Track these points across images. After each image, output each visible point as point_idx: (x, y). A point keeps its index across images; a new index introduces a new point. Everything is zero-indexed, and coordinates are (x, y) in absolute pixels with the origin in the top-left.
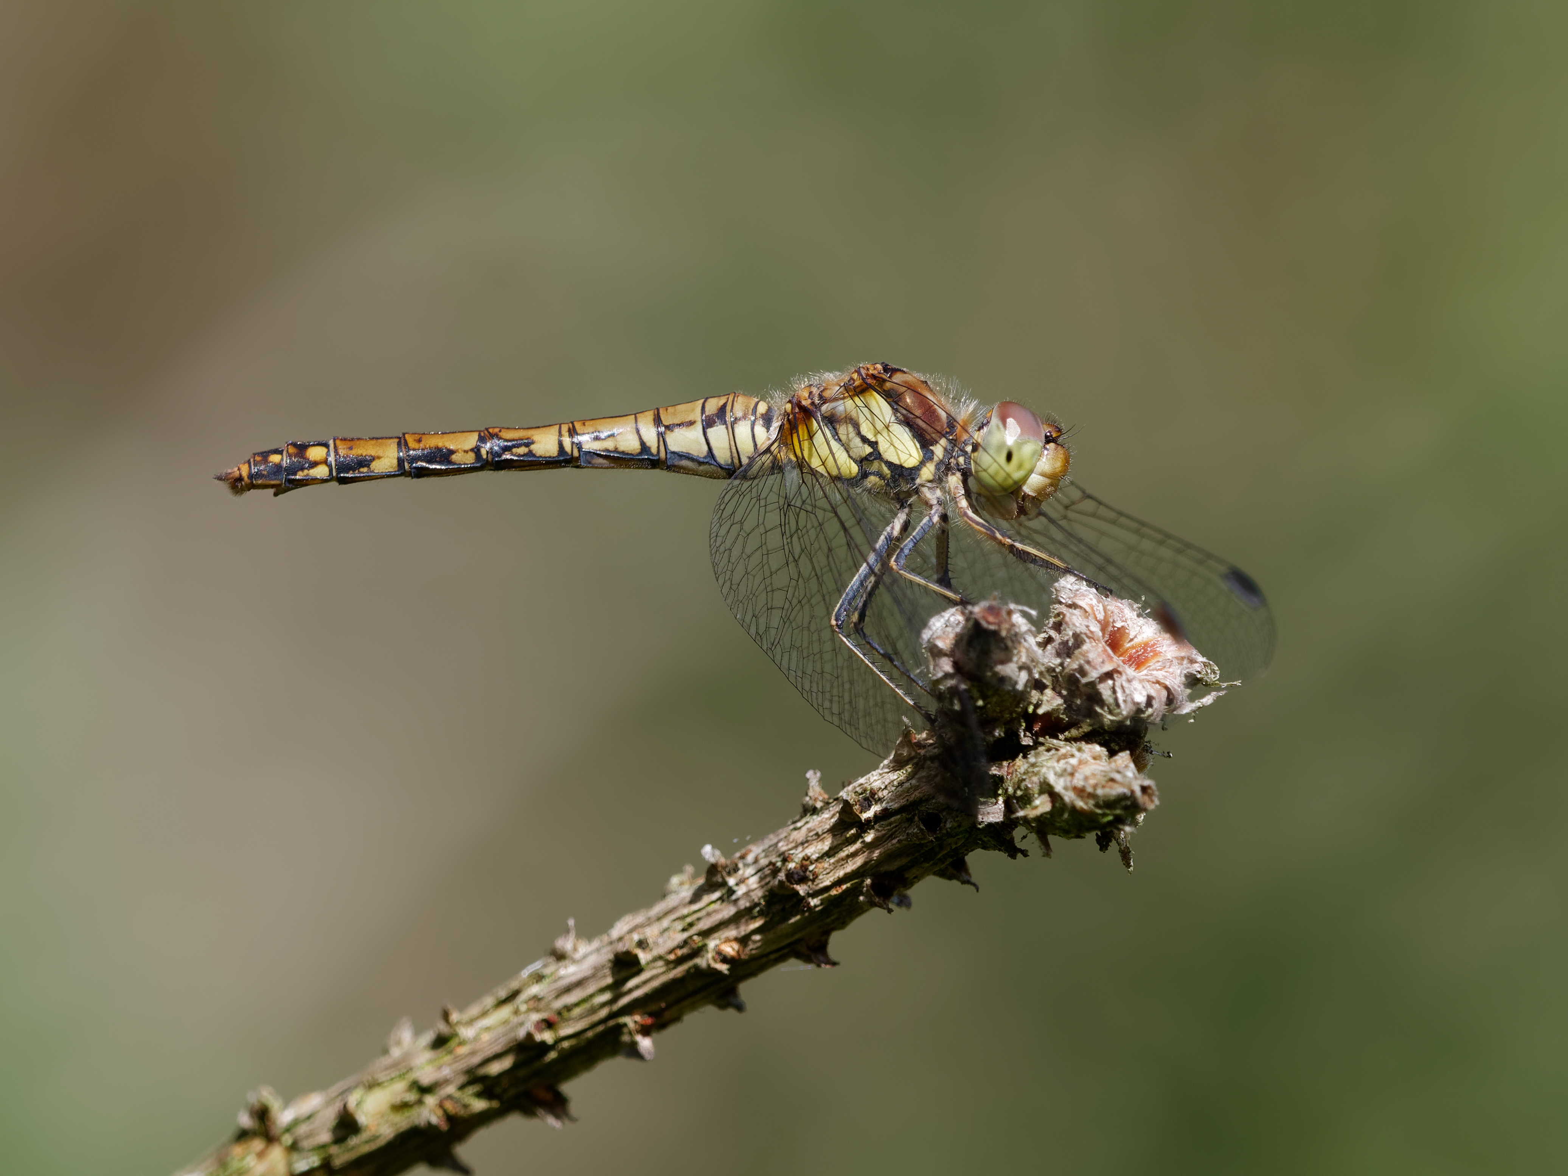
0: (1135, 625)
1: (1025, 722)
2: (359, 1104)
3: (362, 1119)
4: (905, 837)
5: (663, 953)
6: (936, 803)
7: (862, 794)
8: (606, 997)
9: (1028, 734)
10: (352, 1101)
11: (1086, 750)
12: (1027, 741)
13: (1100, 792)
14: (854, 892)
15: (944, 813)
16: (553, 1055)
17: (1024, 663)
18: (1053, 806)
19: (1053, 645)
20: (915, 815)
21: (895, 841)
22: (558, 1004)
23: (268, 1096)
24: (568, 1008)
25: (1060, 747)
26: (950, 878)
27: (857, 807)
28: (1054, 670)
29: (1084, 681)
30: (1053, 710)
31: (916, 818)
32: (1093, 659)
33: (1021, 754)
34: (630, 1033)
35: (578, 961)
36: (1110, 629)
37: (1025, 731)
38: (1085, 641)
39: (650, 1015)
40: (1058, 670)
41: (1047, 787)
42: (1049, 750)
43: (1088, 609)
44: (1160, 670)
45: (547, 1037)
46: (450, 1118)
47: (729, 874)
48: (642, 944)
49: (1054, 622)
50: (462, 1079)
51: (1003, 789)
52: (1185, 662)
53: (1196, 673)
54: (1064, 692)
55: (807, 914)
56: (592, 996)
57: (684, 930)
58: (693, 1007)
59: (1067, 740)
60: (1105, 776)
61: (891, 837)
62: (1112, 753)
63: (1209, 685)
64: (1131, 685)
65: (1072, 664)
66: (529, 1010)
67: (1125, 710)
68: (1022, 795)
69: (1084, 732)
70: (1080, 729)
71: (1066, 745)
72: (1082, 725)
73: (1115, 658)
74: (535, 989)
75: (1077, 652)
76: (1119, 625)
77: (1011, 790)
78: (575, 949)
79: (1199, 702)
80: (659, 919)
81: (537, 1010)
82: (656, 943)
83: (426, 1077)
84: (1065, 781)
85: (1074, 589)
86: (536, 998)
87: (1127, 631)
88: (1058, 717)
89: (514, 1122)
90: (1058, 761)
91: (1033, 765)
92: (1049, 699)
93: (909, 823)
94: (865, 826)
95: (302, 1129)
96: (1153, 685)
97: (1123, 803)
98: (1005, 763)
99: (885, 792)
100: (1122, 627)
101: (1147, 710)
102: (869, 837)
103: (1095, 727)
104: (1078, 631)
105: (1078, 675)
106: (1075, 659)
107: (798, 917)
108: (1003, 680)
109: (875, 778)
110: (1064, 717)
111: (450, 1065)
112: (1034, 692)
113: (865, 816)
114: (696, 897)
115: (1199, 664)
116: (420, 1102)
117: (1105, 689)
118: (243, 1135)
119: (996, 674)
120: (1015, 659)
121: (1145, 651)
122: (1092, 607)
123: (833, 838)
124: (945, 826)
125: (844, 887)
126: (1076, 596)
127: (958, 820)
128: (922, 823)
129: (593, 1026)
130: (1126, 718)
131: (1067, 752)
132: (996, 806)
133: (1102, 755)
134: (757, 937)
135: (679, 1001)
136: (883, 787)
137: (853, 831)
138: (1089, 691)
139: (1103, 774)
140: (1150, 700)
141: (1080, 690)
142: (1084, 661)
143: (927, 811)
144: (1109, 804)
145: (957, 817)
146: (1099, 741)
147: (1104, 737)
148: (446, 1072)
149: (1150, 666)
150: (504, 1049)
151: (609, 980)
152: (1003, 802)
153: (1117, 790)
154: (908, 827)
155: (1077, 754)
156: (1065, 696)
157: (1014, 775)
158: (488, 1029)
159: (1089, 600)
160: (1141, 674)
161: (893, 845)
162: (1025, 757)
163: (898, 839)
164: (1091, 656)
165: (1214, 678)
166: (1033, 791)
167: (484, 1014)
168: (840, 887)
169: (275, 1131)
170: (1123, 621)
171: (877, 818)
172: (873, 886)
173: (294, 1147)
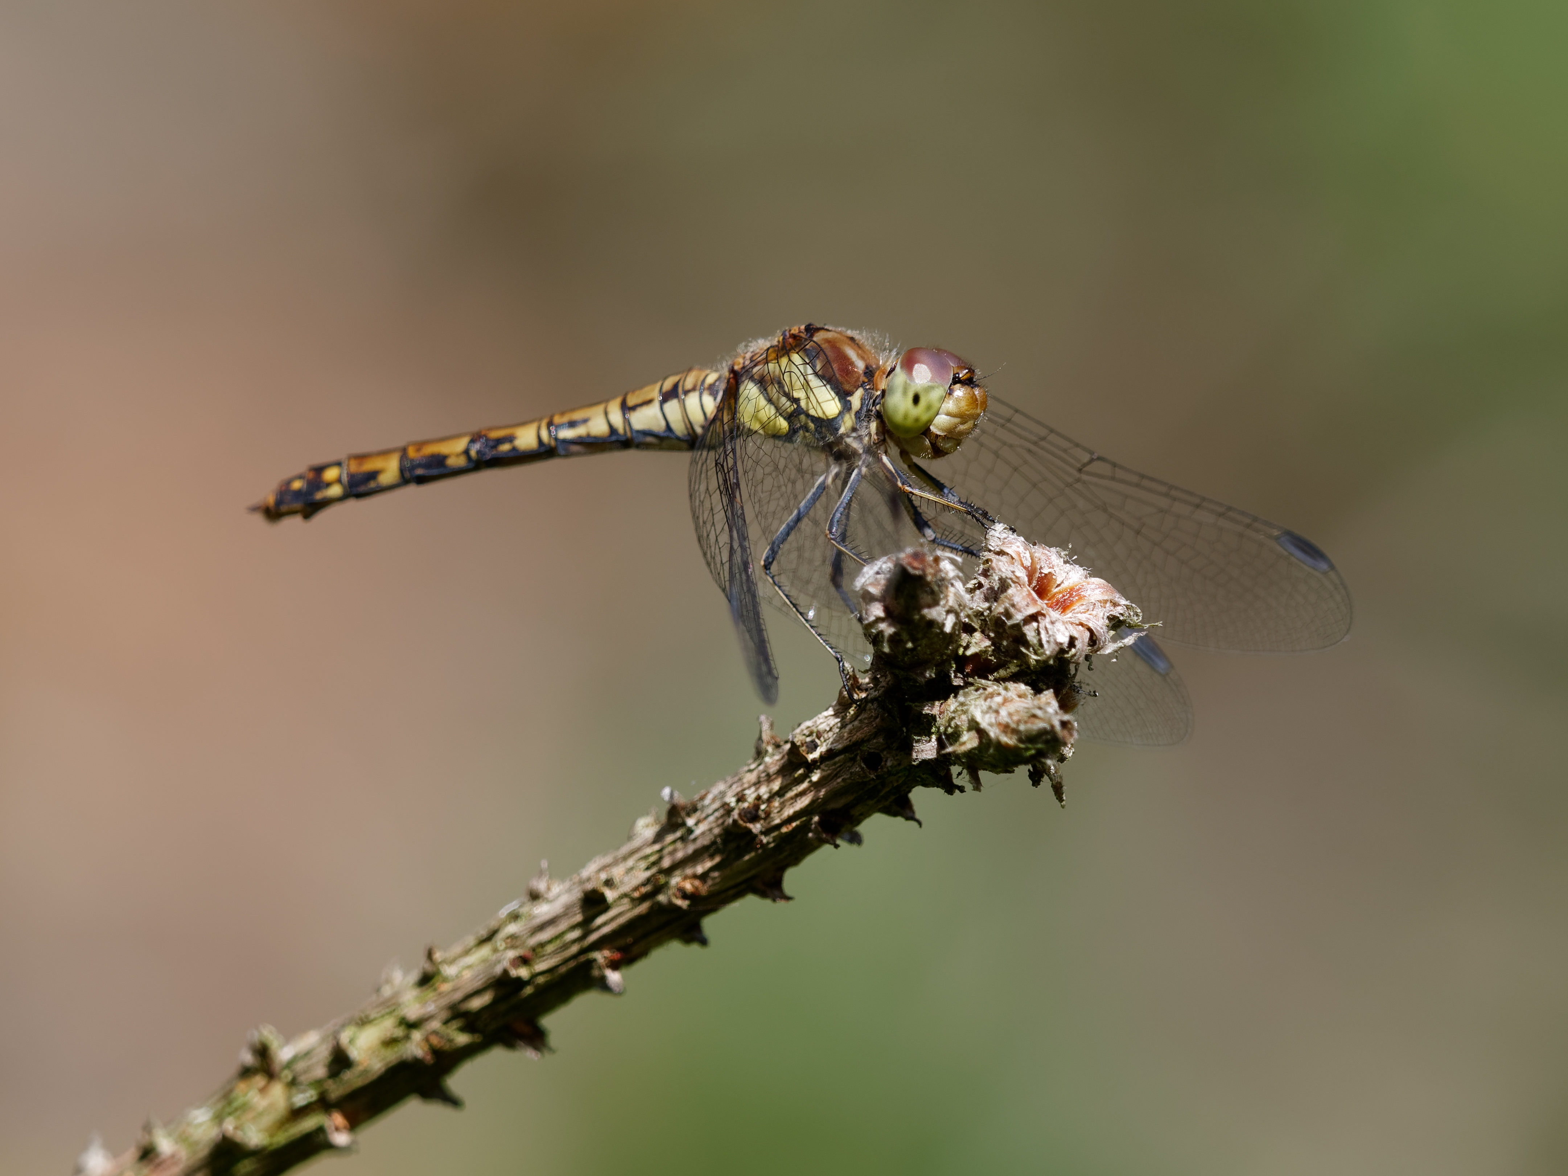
0: (1062, 572)
1: (955, 664)
2: (351, 1041)
3: (355, 1053)
4: (848, 776)
5: (629, 890)
6: (877, 743)
7: (809, 736)
8: (576, 934)
9: (959, 675)
10: (344, 1038)
11: (1012, 689)
12: (958, 682)
13: (1022, 727)
14: (804, 828)
15: (885, 753)
16: (528, 990)
17: (951, 607)
18: (981, 742)
19: (981, 590)
20: (856, 755)
21: (839, 780)
22: (533, 941)
23: (269, 1034)
24: (542, 945)
25: (987, 686)
26: (895, 814)
27: (804, 748)
28: (982, 614)
29: (1009, 623)
30: (981, 651)
31: (858, 758)
32: (1018, 603)
33: (953, 694)
34: (600, 968)
35: (551, 901)
36: (1037, 575)
37: (954, 672)
38: (1011, 586)
39: (619, 949)
40: (985, 614)
41: (975, 724)
42: (977, 690)
43: (1014, 555)
44: (1084, 613)
45: (523, 973)
46: (436, 1052)
47: (689, 815)
48: (609, 883)
49: (983, 569)
50: (445, 1015)
51: (936, 727)
52: (1108, 604)
53: (1119, 615)
54: (992, 635)
55: (760, 851)
56: (563, 934)
57: (648, 868)
58: (659, 943)
59: (997, 680)
60: (1027, 712)
61: (836, 776)
62: (1038, 691)
63: (1132, 626)
64: (1054, 626)
65: (999, 609)
66: (506, 948)
67: (1049, 650)
68: (952, 733)
69: (1012, 672)
70: (1008, 670)
71: (993, 684)
72: (1010, 665)
73: (1039, 601)
74: (512, 928)
75: (1002, 596)
76: (1046, 571)
77: (942, 729)
78: (549, 889)
79: (1120, 642)
80: (625, 858)
81: (513, 947)
82: (622, 882)
83: (413, 1012)
84: (990, 718)
85: (1002, 537)
86: (513, 937)
87: (1054, 577)
88: (987, 659)
89: (497, 1055)
90: (985, 700)
91: (962, 704)
92: (976, 641)
93: (852, 762)
94: (811, 767)
95: (300, 1066)
96: (1077, 626)
97: (1044, 737)
98: (937, 703)
99: (830, 734)
100: (1050, 573)
101: (1070, 650)
102: (815, 777)
103: (1023, 667)
104: (1004, 576)
105: (1004, 618)
106: (1001, 602)
107: (753, 854)
108: (931, 623)
109: (821, 721)
110: (992, 658)
111: (435, 1001)
112: (964, 635)
113: (811, 757)
114: (659, 837)
115: (1122, 607)
116: (407, 1037)
117: (1029, 631)
118: (246, 1073)
119: (923, 617)
120: (942, 603)
121: (1071, 595)
122: (1019, 554)
123: (782, 779)
124: (886, 764)
125: (794, 824)
126: (1004, 543)
127: (898, 759)
128: (863, 762)
129: (565, 961)
130: (1049, 658)
131: (994, 691)
132: (929, 744)
133: (1028, 693)
134: (716, 874)
135: (645, 936)
136: (828, 729)
137: (801, 771)
138: (1015, 633)
139: (1026, 710)
140: (1072, 641)
141: (1007, 633)
142: (1009, 604)
143: (868, 751)
144: (1031, 738)
145: (897, 755)
146: (1026, 681)
147: (1031, 678)
148: (431, 1008)
149: (1074, 609)
150: (484, 986)
151: (579, 918)
152: (936, 740)
153: (1040, 725)
154: (852, 766)
155: (1003, 692)
156: (993, 638)
157: (946, 714)
158: (469, 967)
159: (1016, 547)
160: (1066, 617)
161: (838, 783)
162: (955, 697)
163: (842, 778)
164: (1017, 599)
165: (1137, 620)
166: (962, 728)
167: (467, 952)
168: (790, 824)
169: (276, 1067)
170: (1050, 568)
171: (824, 758)
172: (819, 823)
173: (293, 1083)
